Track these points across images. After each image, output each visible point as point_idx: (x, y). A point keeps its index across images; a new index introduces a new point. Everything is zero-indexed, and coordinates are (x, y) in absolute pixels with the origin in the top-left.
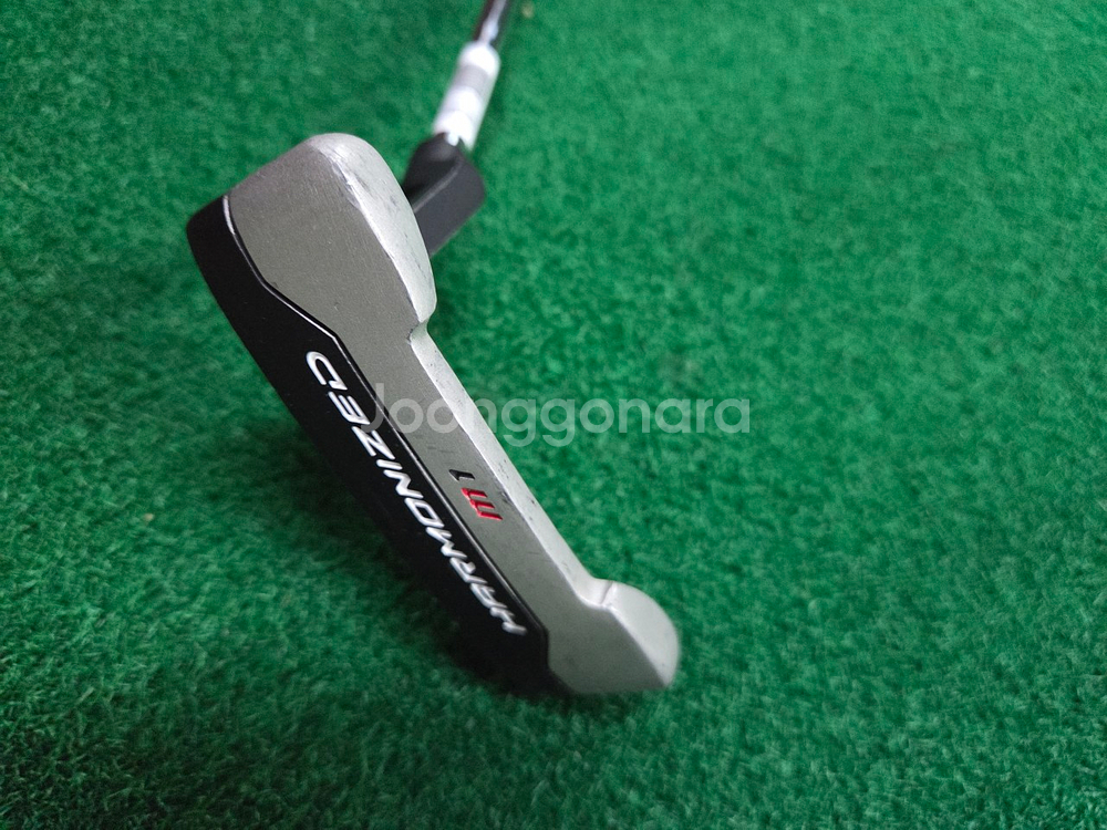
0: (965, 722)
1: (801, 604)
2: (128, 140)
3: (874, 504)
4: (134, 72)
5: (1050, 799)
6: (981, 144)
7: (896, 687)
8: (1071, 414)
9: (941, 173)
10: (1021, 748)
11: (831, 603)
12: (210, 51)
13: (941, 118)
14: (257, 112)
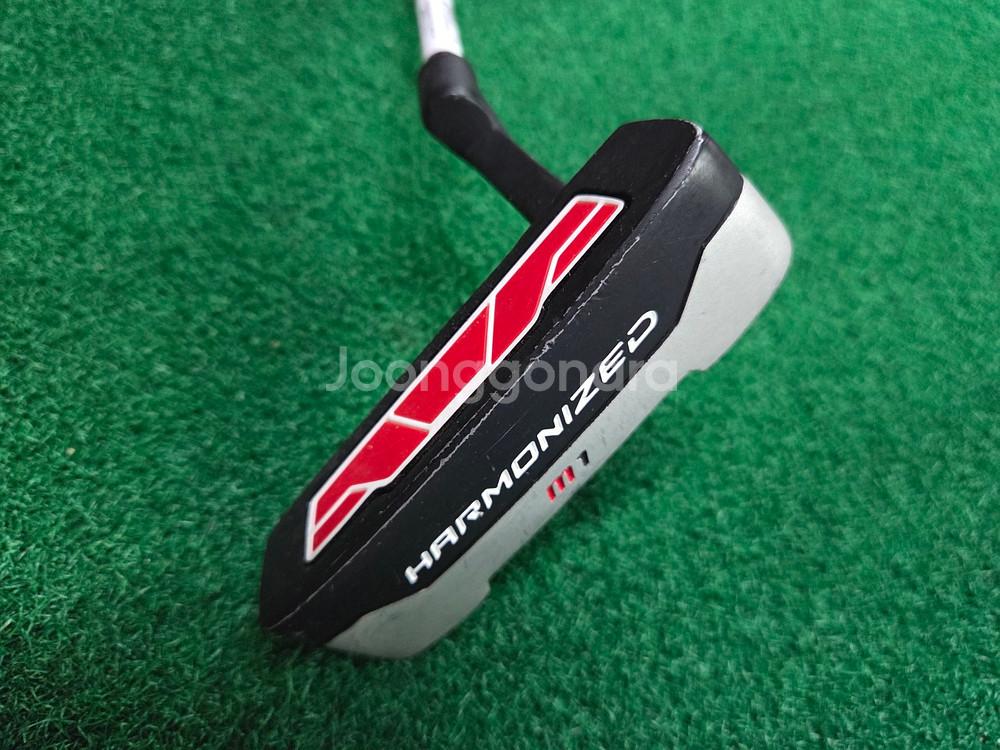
0: (869, 618)
1: (709, 513)
2: (55, 103)
3: (772, 420)
4: (62, 41)
5: (953, 688)
6: (849, 105)
7: (802, 588)
8: (944, 336)
9: (814, 128)
10: (922, 641)
11: (738, 512)
12: (135, 23)
13: (812, 83)
14: (180, 75)
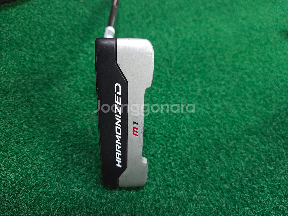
0: (213, 192)
1: (170, 163)
2: (4, 59)
3: (188, 138)
4: (7, 43)
5: (236, 211)
6: (215, 56)
7: (195, 184)
8: (238, 115)
9: (205, 62)
10: (228, 198)
11: (178, 163)
12: (27, 38)
13: (205, 51)
14: (37, 51)
